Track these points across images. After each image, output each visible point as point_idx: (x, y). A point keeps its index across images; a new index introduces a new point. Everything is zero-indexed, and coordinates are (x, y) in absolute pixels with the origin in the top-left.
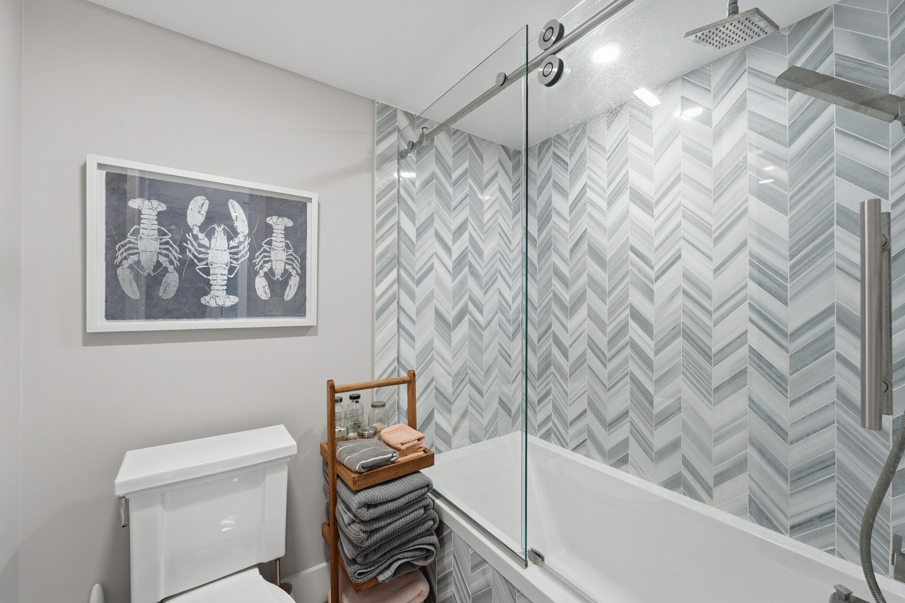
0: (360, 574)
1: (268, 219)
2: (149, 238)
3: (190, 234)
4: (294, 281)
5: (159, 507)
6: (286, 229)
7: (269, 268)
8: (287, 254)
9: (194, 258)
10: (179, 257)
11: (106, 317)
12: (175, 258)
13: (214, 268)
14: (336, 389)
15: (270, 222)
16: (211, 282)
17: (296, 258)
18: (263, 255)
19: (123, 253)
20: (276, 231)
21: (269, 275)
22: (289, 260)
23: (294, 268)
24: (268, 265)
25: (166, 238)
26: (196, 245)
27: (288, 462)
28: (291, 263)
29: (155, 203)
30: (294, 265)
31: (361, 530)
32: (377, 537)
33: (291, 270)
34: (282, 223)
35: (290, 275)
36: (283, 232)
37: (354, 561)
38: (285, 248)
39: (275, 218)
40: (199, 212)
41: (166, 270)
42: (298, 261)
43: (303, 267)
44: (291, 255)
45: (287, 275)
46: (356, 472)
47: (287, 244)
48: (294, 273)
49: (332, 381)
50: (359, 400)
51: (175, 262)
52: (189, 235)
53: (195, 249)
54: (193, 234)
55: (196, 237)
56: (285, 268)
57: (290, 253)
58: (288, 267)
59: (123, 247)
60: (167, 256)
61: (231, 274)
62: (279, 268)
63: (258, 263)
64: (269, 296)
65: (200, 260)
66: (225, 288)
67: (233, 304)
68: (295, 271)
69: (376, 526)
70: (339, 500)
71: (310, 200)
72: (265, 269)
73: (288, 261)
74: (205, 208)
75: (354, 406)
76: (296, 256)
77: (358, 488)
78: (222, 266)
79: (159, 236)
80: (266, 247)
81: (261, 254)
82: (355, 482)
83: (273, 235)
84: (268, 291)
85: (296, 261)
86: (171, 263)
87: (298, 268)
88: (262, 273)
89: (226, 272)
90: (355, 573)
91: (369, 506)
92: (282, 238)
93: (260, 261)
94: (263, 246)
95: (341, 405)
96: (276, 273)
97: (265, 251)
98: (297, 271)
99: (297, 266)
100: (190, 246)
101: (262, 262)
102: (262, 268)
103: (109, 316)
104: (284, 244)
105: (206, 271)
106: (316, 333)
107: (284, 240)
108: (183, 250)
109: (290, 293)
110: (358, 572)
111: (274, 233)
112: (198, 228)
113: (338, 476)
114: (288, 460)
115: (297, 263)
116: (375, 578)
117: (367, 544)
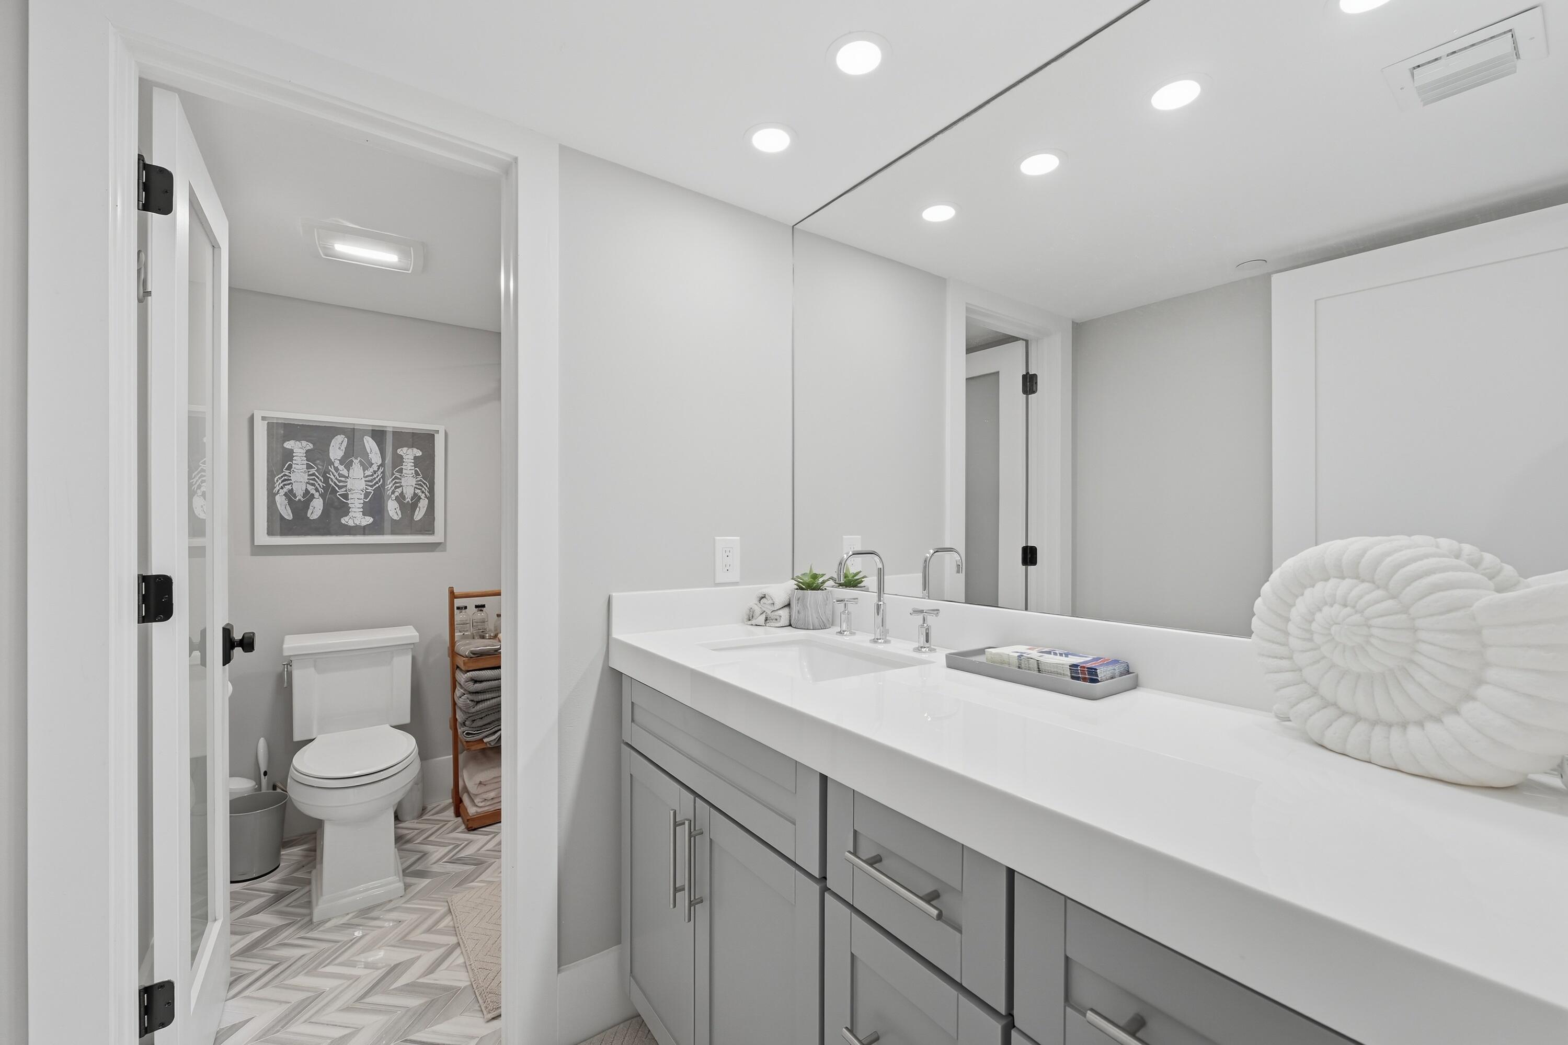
0: (468, 734)
1: (399, 451)
2: (299, 471)
3: (332, 466)
4: (424, 504)
5: (312, 670)
6: (416, 458)
7: (400, 492)
8: (417, 480)
9: (335, 486)
10: (323, 485)
11: (267, 533)
12: (320, 486)
13: (352, 494)
14: (455, 594)
15: (401, 453)
16: (350, 505)
17: (425, 484)
18: (394, 481)
19: (280, 484)
20: (407, 460)
21: (400, 499)
22: (419, 485)
23: (423, 492)
24: (399, 490)
25: (312, 471)
26: (336, 475)
27: (412, 649)
28: (420, 487)
29: (304, 443)
30: (423, 489)
31: (468, 698)
32: (480, 706)
33: (420, 494)
34: (411, 454)
35: (420, 498)
36: (413, 461)
37: (464, 724)
38: (414, 474)
39: (405, 449)
40: (340, 448)
41: (313, 496)
42: (427, 486)
43: (432, 490)
44: (421, 481)
45: (416, 499)
46: (467, 657)
47: (416, 471)
48: (423, 496)
49: (453, 587)
50: (484, 609)
51: (320, 489)
52: (331, 468)
53: (336, 479)
54: (334, 467)
55: (337, 469)
56: (414, 492)
57: (419, 479)
58: (418, 491)
59: (280, 479)
60: (313, 485)
61: (366, 499)
62: (409, 493)
63: (390, 489)
64: (400, 516)
65: (340, 487)
66: (362, 510)
67: (368, 523)
68: (423, 495)
69: (481, 697)
70: (457, 684)
71: (437, 432)
72: (397, 494)
73: (417, 486)
74: (345, 444)
75: (480, 615)
76: (425, 482)
77: (467, 669)
78: (359, 492)
79: (307, 469)
80: (397, 475)
81: (392, 481)
82: (465, 664)
83: (404, 464)
84: (399, 513)
85: (425, 486)
86: (317, 490)
87: (426, 492)
88: (393, 497)
89: (362, 497)
90: (464, 732)
91: (475, 681)
92: (412, 466)
93: (392, 487)
94: (395, 474)
95: (465, 612)
96: (406, 497)
97: (396, 478)
98: (425, 495)
99: (425, 490)
100: (332, 477)
101: (393, 488)
102: (393, 493)
103: (270, 532)
104: (413, 471)
105: (346, 496)
106: (445, 550)
107: (413, 468)
108: (326, 480)
109: (419, 515)
110: (467, 732)
111: (404, 462)
112: (338, 462)
113: (458, 667)
114: (412, 646)
115: (426, 488)
116: (481, 740)
117: (473, 710)
